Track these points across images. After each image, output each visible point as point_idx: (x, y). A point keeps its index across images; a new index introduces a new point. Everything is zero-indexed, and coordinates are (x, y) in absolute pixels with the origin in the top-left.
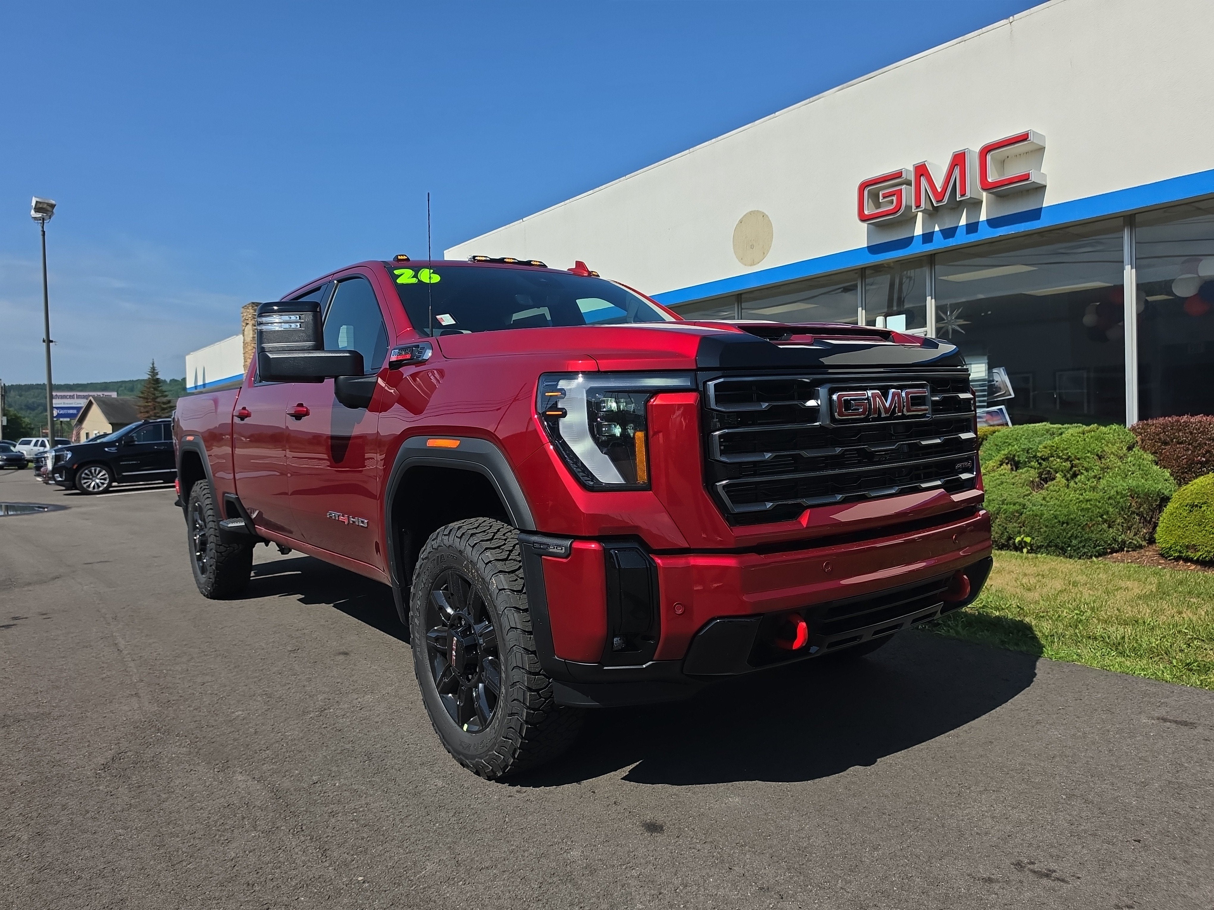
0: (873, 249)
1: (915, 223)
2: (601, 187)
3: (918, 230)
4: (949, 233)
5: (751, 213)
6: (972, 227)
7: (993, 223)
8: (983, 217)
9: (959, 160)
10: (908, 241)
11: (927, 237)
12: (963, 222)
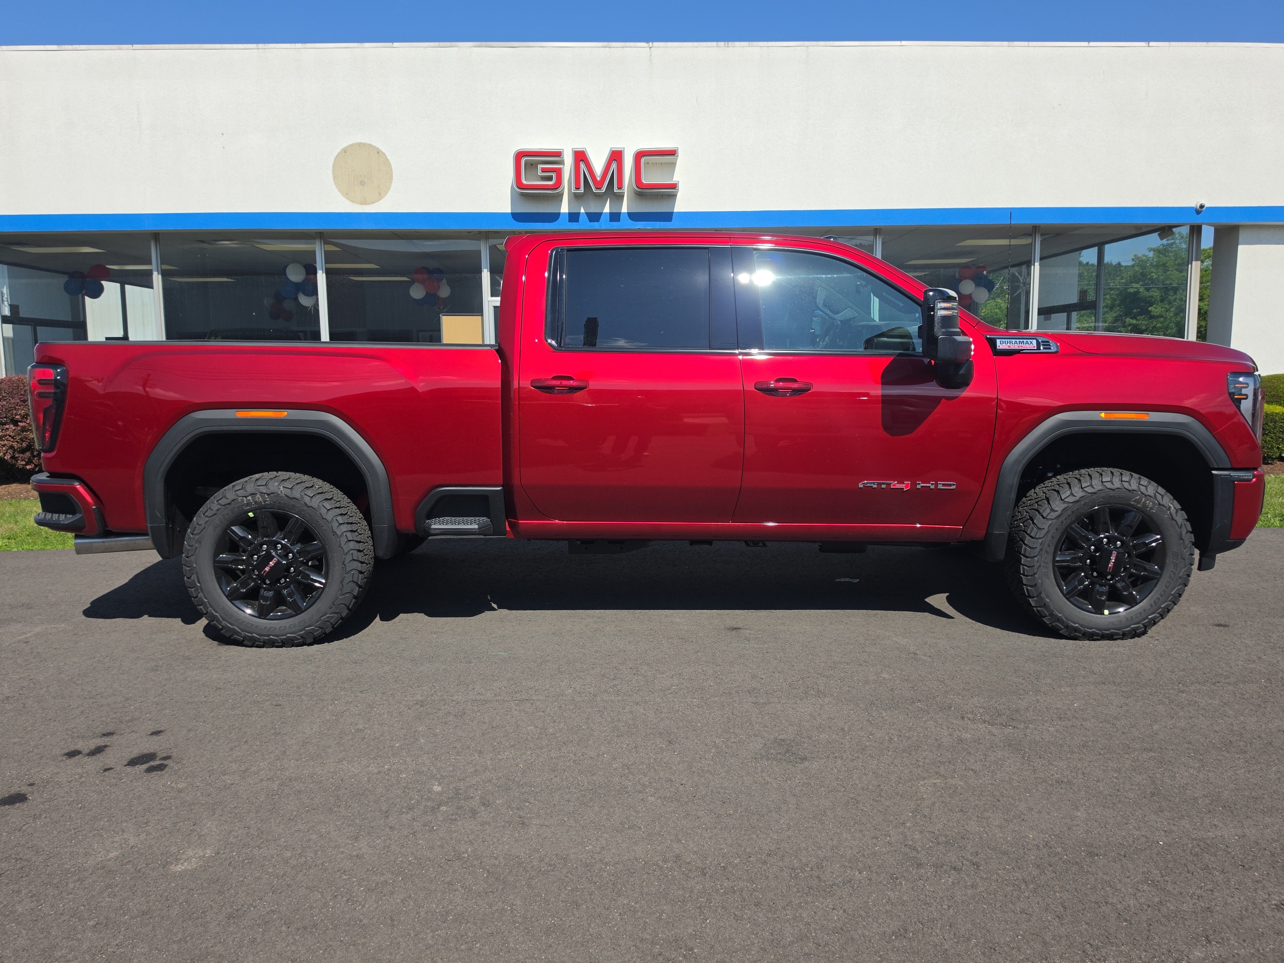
0: (517, 216)
1: (561, 201)
2: (77, 47)
3: (565, 208)
4: (594, 217)
5: (360, 145)
6: (615, 216)
7: (633, 216)
8: (624, 209)
9: (616, 156)
10: (555, 217)
11: (574, 217)
12: (607, 210)
